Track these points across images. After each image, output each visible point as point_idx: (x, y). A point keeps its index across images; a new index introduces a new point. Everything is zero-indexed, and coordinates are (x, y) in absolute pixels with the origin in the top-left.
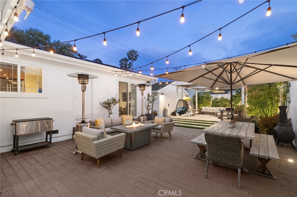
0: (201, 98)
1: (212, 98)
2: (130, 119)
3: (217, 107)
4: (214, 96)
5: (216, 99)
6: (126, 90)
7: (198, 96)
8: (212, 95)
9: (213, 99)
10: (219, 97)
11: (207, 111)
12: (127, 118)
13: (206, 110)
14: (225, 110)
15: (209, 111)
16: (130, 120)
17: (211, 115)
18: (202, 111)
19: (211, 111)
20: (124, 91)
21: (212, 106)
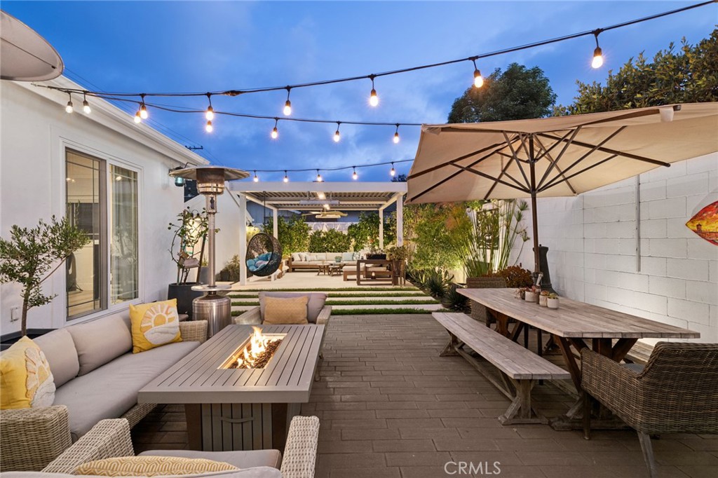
0: (286, 230)
1: (310, 230)
2: (170, 316)
3: (324, 252)
4: (313, 227)
5: (319, 233)
6: (97, 193)
7: (278, 226)
8: (310, 224)
9: (311, 233)
10: (324, 228)
11: (307, 263)
12: (154, 317)
13: (304, 259)
14: (365, 258)
15: (312, 263)
16: (170, 320)
17: (320, 273)
18: (293, 263)
19: (320, 264)
20: (87, 196)
21: (312, 250)
